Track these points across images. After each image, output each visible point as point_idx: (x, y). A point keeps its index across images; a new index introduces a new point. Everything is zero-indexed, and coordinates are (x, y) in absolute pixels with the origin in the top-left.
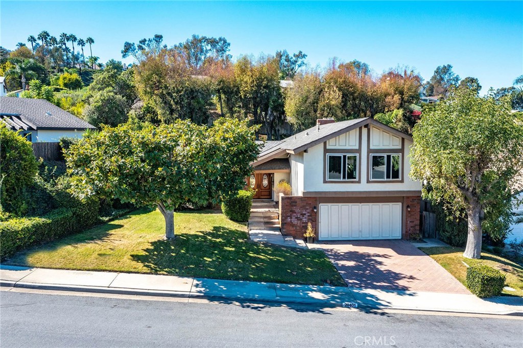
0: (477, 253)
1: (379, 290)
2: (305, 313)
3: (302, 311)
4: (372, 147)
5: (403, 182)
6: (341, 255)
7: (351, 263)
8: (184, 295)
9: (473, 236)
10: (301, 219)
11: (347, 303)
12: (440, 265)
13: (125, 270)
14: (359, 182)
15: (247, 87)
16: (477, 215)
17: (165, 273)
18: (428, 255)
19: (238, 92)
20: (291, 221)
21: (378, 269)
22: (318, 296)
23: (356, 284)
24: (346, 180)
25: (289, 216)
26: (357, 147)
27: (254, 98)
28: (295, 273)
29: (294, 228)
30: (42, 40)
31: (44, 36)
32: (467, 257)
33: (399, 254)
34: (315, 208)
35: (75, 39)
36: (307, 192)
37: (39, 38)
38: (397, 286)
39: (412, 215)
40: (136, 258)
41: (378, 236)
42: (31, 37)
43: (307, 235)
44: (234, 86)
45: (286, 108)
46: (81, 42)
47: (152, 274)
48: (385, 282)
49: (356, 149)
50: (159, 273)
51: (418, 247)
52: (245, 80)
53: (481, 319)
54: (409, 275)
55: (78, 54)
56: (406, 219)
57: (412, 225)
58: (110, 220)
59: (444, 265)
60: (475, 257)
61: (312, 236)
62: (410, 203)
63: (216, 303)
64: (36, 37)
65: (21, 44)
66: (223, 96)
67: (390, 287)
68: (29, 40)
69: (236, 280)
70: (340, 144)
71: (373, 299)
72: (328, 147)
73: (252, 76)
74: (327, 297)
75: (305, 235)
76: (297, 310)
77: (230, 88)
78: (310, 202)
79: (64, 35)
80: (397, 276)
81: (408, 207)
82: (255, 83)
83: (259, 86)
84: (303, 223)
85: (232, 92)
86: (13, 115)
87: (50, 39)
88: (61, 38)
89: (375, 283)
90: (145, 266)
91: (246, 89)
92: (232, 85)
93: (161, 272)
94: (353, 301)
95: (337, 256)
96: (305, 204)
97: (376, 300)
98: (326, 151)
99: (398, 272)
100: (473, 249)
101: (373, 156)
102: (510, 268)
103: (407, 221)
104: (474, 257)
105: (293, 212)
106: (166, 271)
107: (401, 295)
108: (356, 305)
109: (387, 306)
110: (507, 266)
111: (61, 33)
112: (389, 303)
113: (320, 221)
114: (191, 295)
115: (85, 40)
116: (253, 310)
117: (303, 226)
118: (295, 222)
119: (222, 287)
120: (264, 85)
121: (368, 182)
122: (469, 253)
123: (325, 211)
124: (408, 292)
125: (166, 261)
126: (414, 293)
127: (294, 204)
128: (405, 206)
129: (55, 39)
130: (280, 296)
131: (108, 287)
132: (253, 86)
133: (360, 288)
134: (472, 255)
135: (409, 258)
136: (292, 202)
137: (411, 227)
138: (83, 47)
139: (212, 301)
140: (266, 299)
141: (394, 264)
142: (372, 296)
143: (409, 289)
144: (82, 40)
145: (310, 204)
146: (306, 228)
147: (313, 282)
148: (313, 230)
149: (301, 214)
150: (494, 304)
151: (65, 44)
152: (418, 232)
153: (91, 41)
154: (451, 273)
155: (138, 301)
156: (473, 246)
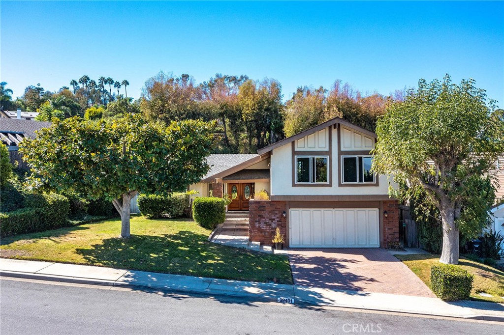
0: (453, 257)
1: (327, 289)
2: (228, 304)
3: (227, 302)
4: (342, 149)
5: (378, 186)
6: (305, 259)
7: (312, 266)
8: (109, 283)
9: (448, 239)
10: (270, 225)
11: (282, 298)
12: (410, 270)
13: (63, 260)
14: (330, 185)
15: (248, 109)
16: (451, 215)
17: (102, 265)
18: (401, 261)
19: (240, 115)
20: (259, 227)
21: (338, 272)
22: (253, 290)
23: (305, 283)
24: (316, 183)
25: (257, 221)
26: (327, 149)
27: (256, 121)
28: (241, 271)
29: (263, 234)
30: (83, 84)
31: (85, 80)
32: (444, 262)
33: (369, 260)
34: (284, 212)
35: (112, 82)
36: (275, 196)
37: (80, 82)
38: (351, 287)
39: (390, 221)
40: (79, 251)
41: (354, 244)
42: (73, 81)
43: (275, 241)
44: (237, 110)
45: (285, 129)
46: (117, 84)
47: (88, 265)
48: (339, 283)
49: (326, 151)
50: (95, 264)
51: (394, 254)
52: (247, 103)
53: (435, 320)
54: (370, 277)
55: (114, 95)
56: (384, 225)
57: (391, 233)
58: (80, 224)
59: (414, 270)
60: (452, 262)
61: (280, 241)
62: (387, 209)
63: (139, 291)
64: (78, 81)
65: (65, 87)
66: (227, 120)
67: (342, 288)
68: (71, 84)
69: (173, 273)
70: (309, 146)
71: (316, 297)
72: (296, 149)
73: (253, 100)
74: (262, 291)
75: (273, 241)
76: (222, 302)
77: (233, 112)
78: (279, 207)
79: (103, 78)
80: (356, 278)
81: (385, 212)
82: (256, 106)
83: (260, 108)
84: (272, 229)
85: (235, 116)
86: (17, 133)
87: (90, 83)
88: (99, 81)
89: (327, 283)
90: (84, 258)
91: (248, 111)
92: (235, 109)
93: (97, 264)
94: (290, 296)
95: (301, 260)
96: (274, 209)
97: (319, 298)
98: (294, 153)
99: (359, 275)
100: (449, 254)
101: (344, 158)
102: (492, 274)
103: (384, 228)
104: (450, 262)
105: (261, 217)
106: (102, 263)
107: (351, 295)
108: (293, 300)
109: (329, 303)
110: (488, 272)
111: (99, 77)
112: (332, 301)
113: (290, 227)
114: (116, 283)
115: (121, 82)
116: (174, 299)
117: (272, 232)
118: (264, 227)
119: (153, 279)
120: (265, 107)
121: (340, 185)
122: (445, 258)
123: (295, 215)
124: (360, 292)
125: (108, 255)
126: (367, 293)
127: (262, 208)
128: (382, 211)
129: (95, 82)
130: (211, 289)
131: (34, 273)
132: (254, 109)
133: (308, 285)
134: (449, 260)
135: (378, 264)
136: (260, 206)
137: (390, 234)
138: (119, 89)
139: (135, 290)
140: (194, 290)
141: (359, 268)
142: (315, 294)
143: (364, 290)
144: (118, 83)
145: (279, 209)
146: (274, 233)
147: (255, 279)
148: (281, 236)
149: (270, 219)
150: (460, 307)
151: (103, 87)
152: (398, 240)
153: (126, 83)
154: (420, 278)
155: (56, 286)
156: (449, 250)
